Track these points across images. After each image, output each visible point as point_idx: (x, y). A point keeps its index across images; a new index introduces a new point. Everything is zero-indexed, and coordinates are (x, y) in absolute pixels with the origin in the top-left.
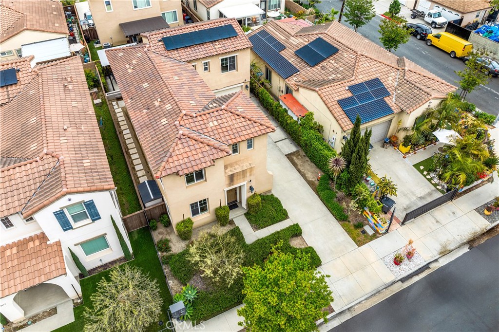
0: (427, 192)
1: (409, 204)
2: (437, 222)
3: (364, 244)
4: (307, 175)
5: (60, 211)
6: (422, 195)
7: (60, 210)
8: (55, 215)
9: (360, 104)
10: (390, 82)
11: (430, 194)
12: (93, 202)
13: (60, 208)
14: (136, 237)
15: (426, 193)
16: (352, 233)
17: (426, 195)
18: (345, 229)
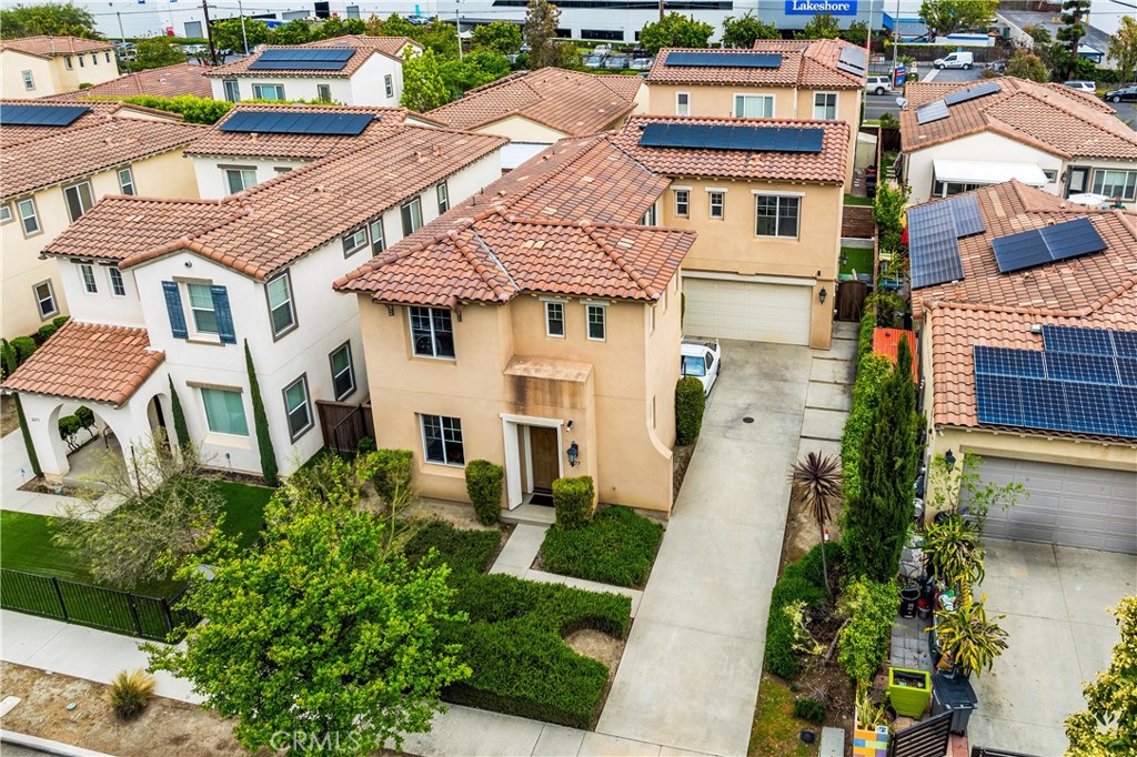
5: (171, 283)
7: (172, 280)
8: (165, 289)
9: (1046, 378)
12: (225, 293)
13: (174, 278)
16: (769, 719)
18: (759, 698)
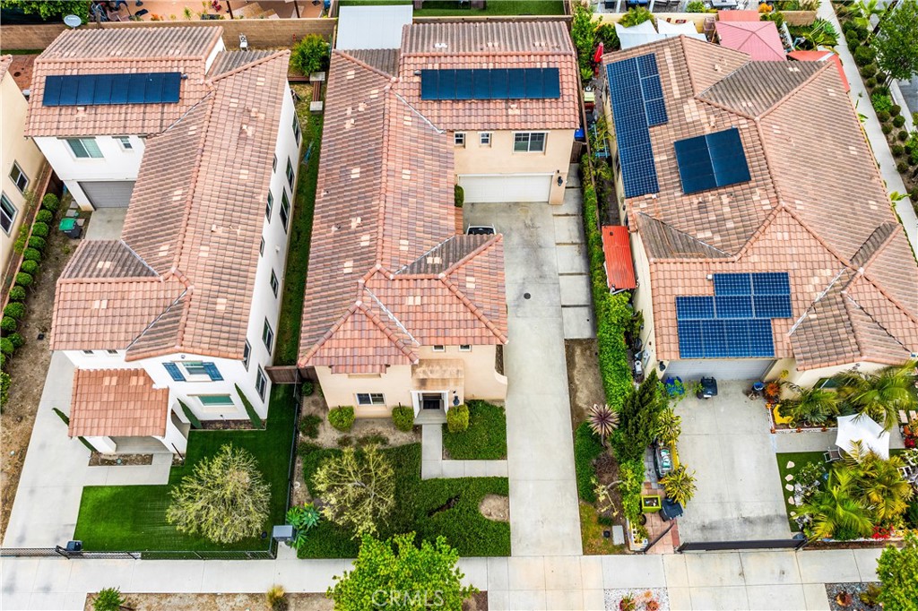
0: (766, 514)
1: (716, 522)
2: (742, 574)
3: (596, 553)
4: (578, 394)
5: (171, 363)
6: (752, 516)
8: (165, 366)
9: (716, 318)
10: (809, 288)
11: (768, 520)
12: (214, 365)
14: (280, 396)
15: (761, 515)
16: (587, 528)
17: (760, 518)
18: (581, 516)
